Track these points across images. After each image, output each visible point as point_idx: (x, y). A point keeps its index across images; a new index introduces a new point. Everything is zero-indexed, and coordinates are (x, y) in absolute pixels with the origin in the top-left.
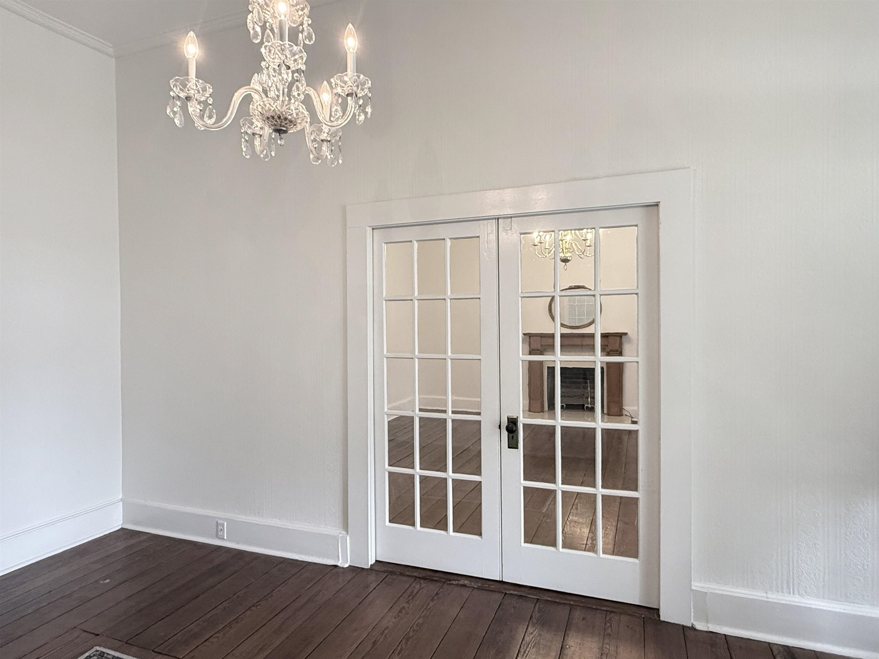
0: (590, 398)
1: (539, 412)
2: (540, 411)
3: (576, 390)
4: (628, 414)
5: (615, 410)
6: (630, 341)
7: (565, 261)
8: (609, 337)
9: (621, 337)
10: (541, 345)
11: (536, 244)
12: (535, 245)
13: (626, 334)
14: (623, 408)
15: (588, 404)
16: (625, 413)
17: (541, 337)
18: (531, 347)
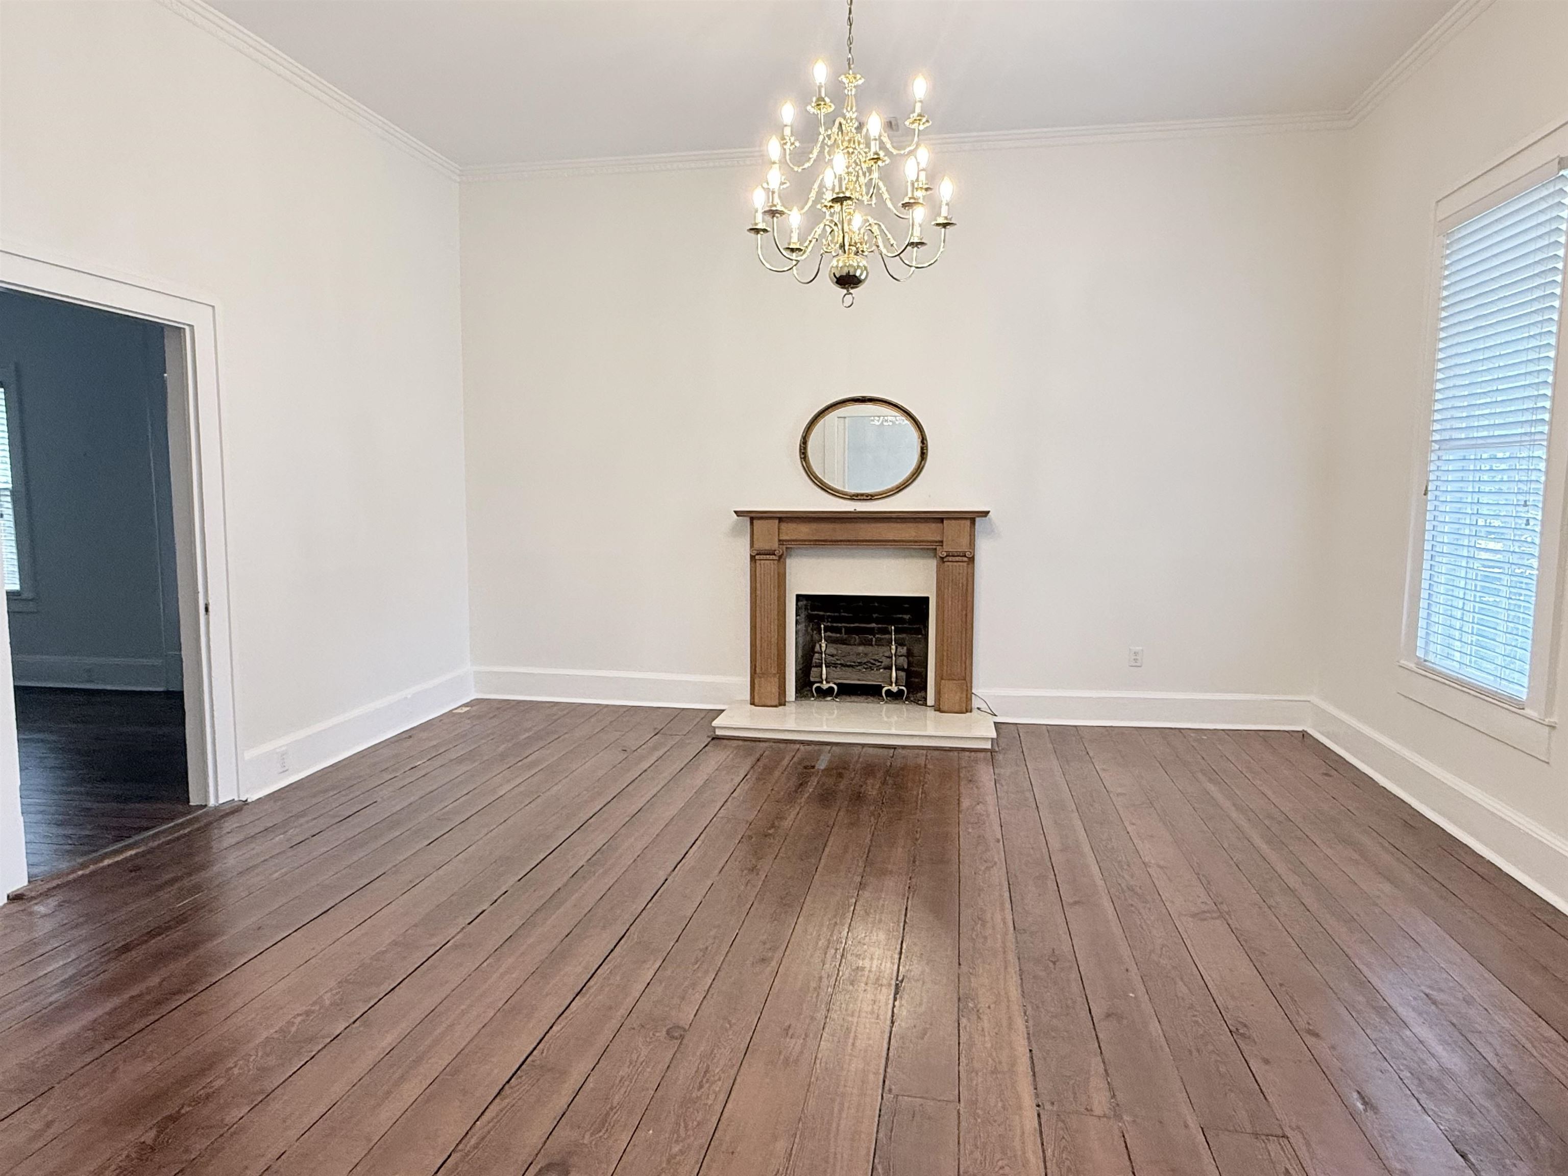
0: (897, 670)
1: (776, 706)
2: (776, 702)
3: (861, 649)
4: (983, 706)
5: (952, 696)
6: (993, 531)
7: (847, 281)
8: (945, 522)
9: (973, 521)
10: (780, 541)
11: (760, 226)
12: (757, 231)
13: (985, 514)
14: (973, 691)
15: (891, 685)
16: (976, 703)
17: (781, 520)
18: (756, 546)
